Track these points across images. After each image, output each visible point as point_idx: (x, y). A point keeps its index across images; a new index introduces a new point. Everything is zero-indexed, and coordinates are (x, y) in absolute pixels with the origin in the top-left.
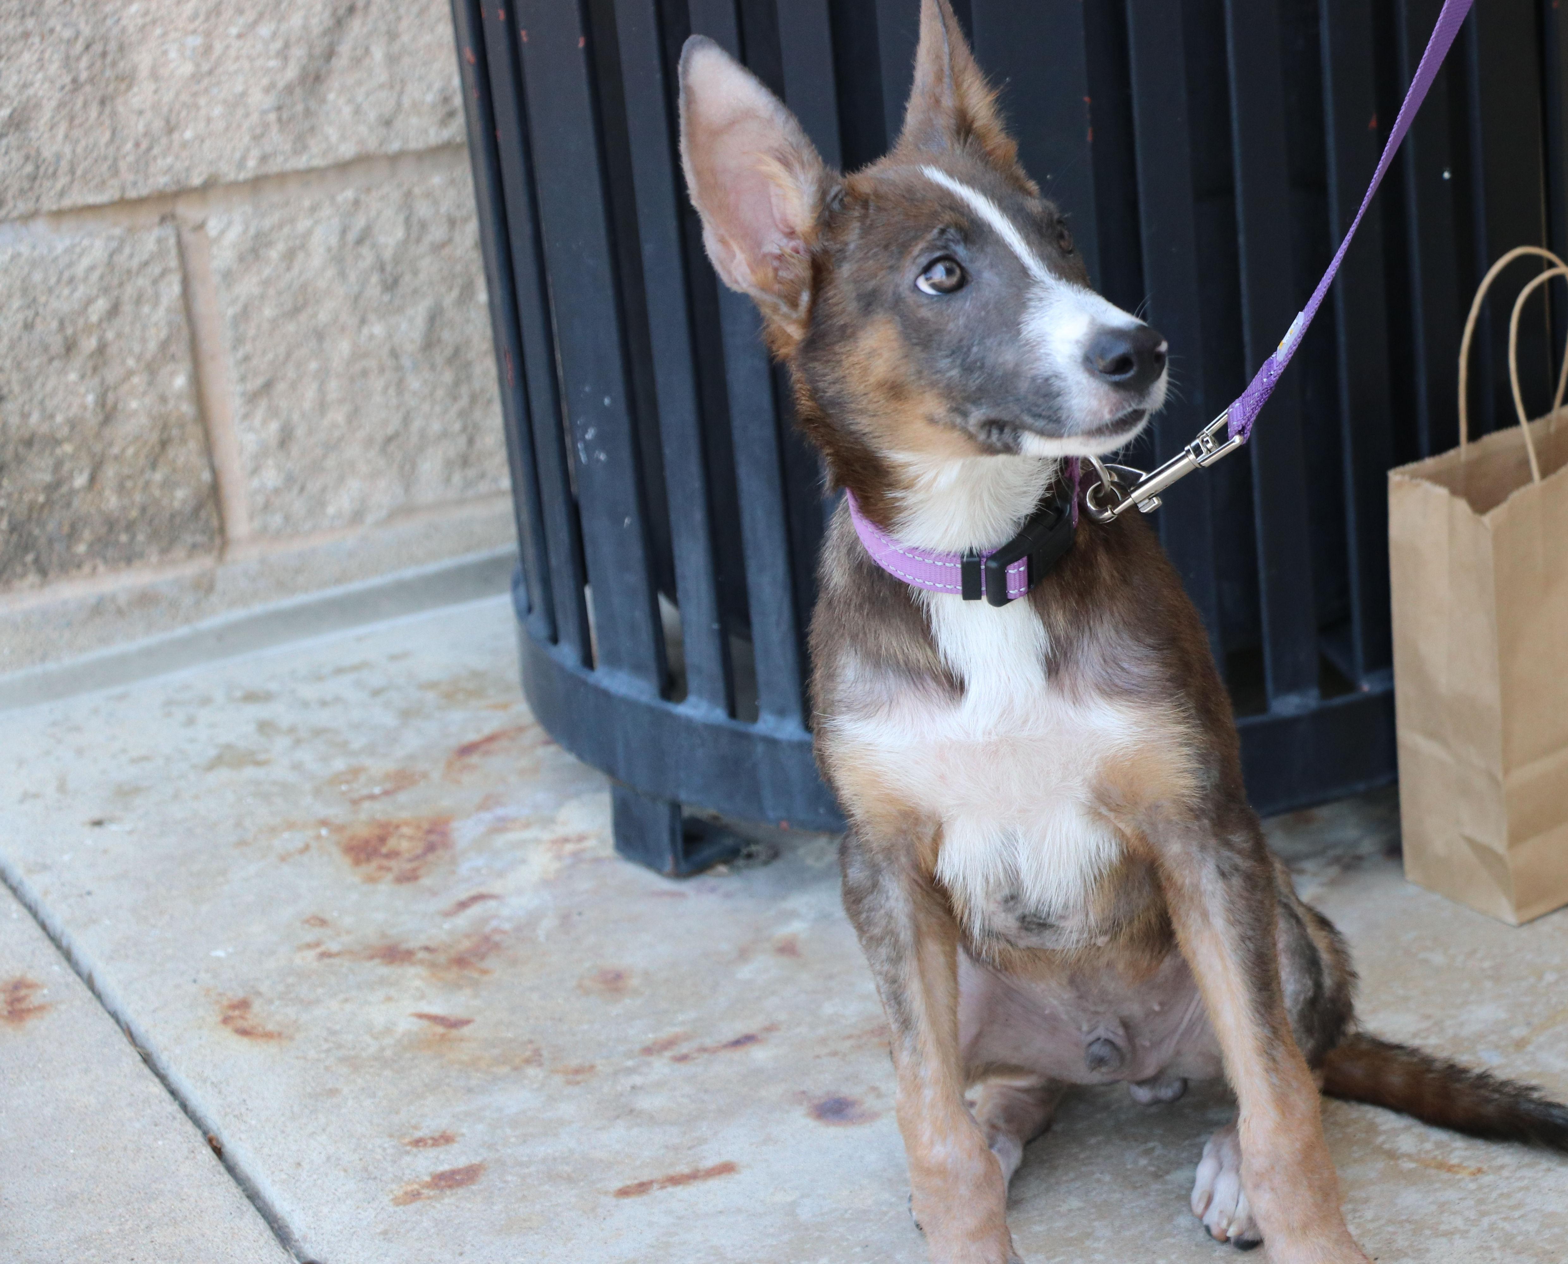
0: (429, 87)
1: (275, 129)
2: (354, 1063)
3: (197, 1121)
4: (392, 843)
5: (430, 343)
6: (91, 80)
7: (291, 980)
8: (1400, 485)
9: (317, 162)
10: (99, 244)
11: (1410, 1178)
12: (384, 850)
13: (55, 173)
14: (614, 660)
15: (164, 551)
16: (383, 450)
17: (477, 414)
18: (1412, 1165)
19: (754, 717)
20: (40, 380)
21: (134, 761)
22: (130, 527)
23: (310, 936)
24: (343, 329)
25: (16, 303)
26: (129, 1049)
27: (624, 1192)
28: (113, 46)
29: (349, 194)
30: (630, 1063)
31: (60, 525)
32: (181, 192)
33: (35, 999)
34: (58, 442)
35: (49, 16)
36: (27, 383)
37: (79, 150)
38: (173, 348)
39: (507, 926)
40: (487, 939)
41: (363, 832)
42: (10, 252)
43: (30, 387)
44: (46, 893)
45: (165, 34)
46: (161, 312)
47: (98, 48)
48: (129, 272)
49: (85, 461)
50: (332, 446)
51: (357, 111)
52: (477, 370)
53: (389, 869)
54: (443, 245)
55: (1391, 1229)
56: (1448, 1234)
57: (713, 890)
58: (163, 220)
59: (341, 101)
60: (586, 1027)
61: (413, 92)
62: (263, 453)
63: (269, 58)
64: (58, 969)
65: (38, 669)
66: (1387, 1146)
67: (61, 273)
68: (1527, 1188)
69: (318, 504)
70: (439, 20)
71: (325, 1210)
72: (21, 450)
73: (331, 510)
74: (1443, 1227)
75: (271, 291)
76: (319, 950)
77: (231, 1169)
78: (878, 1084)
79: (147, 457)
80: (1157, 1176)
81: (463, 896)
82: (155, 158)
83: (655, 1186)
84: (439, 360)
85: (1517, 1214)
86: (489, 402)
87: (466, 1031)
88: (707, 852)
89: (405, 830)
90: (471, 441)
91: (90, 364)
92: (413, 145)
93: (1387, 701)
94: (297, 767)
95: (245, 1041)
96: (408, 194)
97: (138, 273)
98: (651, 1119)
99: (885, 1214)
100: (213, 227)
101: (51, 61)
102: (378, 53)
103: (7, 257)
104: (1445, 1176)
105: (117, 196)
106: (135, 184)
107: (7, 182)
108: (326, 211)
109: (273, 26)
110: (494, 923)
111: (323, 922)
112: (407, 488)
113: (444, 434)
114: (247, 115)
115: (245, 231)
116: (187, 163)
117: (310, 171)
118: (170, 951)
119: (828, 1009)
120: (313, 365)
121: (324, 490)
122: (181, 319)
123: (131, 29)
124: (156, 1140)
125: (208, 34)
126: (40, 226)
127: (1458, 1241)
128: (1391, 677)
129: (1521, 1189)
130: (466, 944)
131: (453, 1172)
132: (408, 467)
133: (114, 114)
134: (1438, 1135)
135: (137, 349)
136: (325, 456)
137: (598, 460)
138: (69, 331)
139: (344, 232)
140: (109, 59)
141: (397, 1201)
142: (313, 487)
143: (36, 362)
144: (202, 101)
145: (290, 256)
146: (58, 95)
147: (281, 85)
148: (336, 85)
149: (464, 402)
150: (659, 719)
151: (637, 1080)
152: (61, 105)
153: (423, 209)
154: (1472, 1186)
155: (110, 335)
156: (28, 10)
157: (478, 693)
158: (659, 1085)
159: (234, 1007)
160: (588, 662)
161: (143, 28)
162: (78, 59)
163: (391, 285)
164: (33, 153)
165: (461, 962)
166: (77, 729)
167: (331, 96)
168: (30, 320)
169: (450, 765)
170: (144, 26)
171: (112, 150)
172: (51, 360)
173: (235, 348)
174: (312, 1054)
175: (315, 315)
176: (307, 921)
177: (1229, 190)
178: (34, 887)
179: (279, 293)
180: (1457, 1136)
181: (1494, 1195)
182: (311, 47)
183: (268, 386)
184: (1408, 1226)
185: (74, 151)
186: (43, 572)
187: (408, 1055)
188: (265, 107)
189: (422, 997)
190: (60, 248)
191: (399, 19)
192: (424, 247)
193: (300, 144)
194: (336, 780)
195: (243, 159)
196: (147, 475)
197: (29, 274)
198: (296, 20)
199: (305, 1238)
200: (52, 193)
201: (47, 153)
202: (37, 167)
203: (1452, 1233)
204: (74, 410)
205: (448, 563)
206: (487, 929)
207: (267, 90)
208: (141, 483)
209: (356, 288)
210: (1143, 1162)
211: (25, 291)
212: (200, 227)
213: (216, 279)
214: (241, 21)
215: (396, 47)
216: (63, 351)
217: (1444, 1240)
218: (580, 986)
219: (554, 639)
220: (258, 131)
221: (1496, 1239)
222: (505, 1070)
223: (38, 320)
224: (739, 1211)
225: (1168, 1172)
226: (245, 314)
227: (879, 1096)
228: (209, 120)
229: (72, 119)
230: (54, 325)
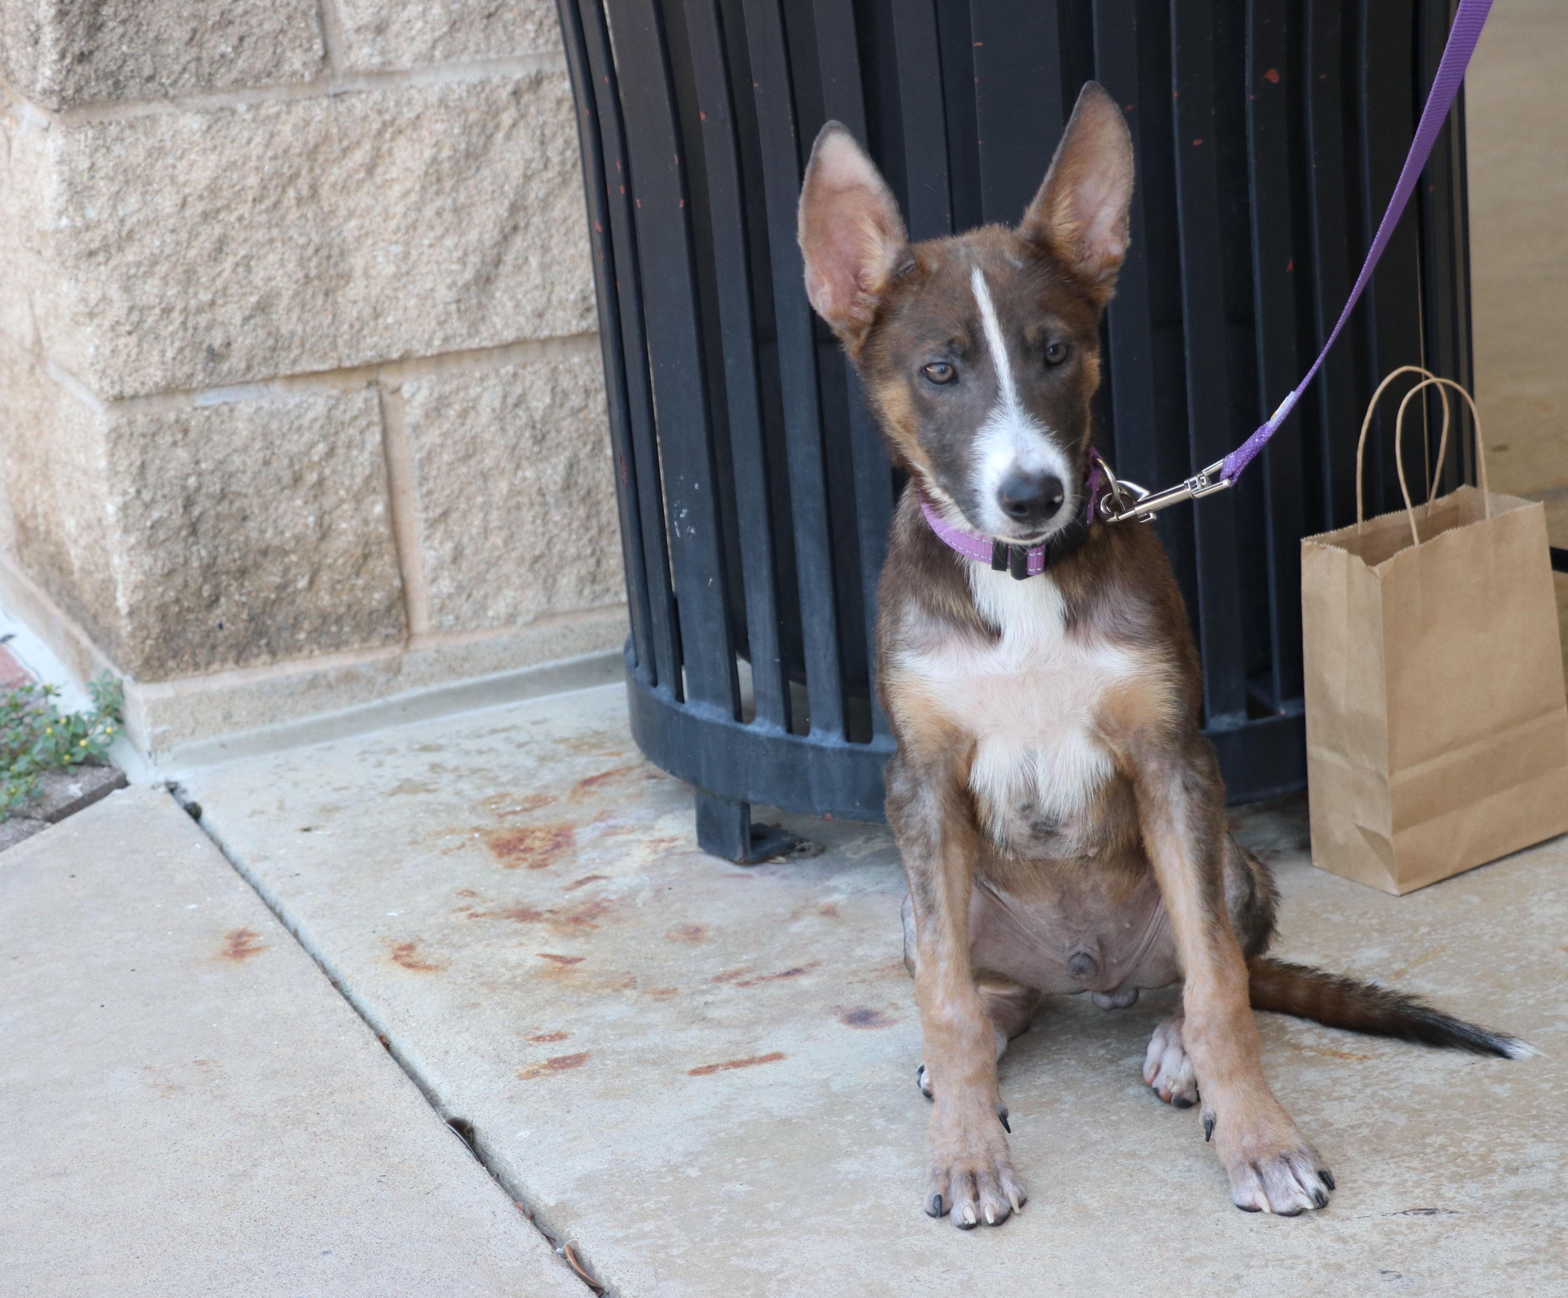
0: (573, 288)
1: (455, 316)
2: (492, 986)
3: (371, 1026)
4: (528, 842)
5: (567, 486)
6: (319, 277)
7: (446, 932)
8: (1310, 549)
9: (486, 343)
10: (321, 401)
11: (1311, 1062)
12: (522, 847)
13: (289, 347)
14: (698, 693)
15: (364, 640)
16: (531, 568)
17: (604, 542)
18: (1313, 1054)
19: (806, 732)
20: (274, 504)
21: (336, 790)
22: (339, 620)
23: (462, 903)
24: (503, 472)
25: (258, 445)
26: (322, 977)
27: (696, 1072)
28: (336, 251)
29: (510, 368)
30: (704, 987)
31: (287, 617)
32: (384, 364)
33: (253, 943)
34: (286, 553)
35: (289, 227)
36: (265, 507)
37: (308, 329)
38: (374, 483)
39: (613, 897)
40: (597, 905)
41: (506, 835)
42: (255, 405)
43: (267, 509)
44: (265, 875)
45: (375, 244)
46: (366, 454)
47: (324, 252)
48: (343, 423)
49: (306, 569)
50: (492, 563)
51: (518, 306)
52: (605, 508)
53: (525, 860)
54: (580, 410)
55: (1294, 1096)
56: (1340, 1099)
57: (773, 873)
58: (369, 384)
59: (505, 298)
60: (671, 963)
61: (560, 291)
62: (440, 566)
63: (453, 263)
64: (272, 924)
65: (267, 728)
66: (1293, 1041)
67: (292, 422)
68: (1402, 1069)
69: (481, 608)
70: (581, 238)
71: (466, 1083)
72: (259, 558)
73: (491, 613)
74: (1335, 1094)
75: (450, 442)
76: (469, 912)
77: (397, 1058)
78: (896, 1001)
79: (353, 566)
80: (1111, 1061)
81: (581, 877)
82: (364, 337)
83: (721, 1068)
84: (575, 498)
85: (1393, 1085)
86: (614, 532)
87: (578, 965)
88: (768, 846)
89: (538, 834)
90: (598, 563)
91: (312, 493)
92: (559, 333)
93: (1300, 722)
94: (458, 793)
95: (410, 971)
96: (555, 370)
97: (349, 425)
98: (719, 1024)
99: (898, 1086)
100: (407, 390)
101: (289, 261)
102: (534, 262)
103: (252, 410)
104: (1338, 1060)
105: (335, 366)
106: (349, 356)
107: (254, 352)
108: (492, 381)
109: (456, 239)
110: (604, 895)
111: (473, 894)
112: (549, 599)
113: (578, 557)
114: (434, 306)
115: (431, 395)
116: (389, 341)
117: (481, 349)
118: (356, 912)
119: (859, 952)
120: (480, 499)
121: (486, 597)
122: (380, 460)
123: (350, 239)
124: (340, 1036)
125: (407, 244)
126: (278, 388)
127: (1347, 1104)
128: (1303, 705)
129: (1397, 1069)
130: (581, 908)
131: (565, 1059)
132: (550, 581)
133: (335, 302)
134: (1334, 1034)
135: (347, 482)
136: (487, 571)
137: (690, 534)
138: (297, 467)
139: (505, 397)
140: (332, 261)
141: (520, 1077)
142: (478, 594)
143: (271, 491)
144: (401, 295)
145: (463, 415)
146: (294, 287)
147: (460, 283)
148: (502, 285)
149: (594, 532)
150: (733, 735)
151: (709, 998)
152: (297, 294)
153: (566, 382)
154: (1359, 1067)
155: (327, 471)
156: (274, 222)
157: (599, 745)
158: (727, 1001)
159: (402, 949)
160: (680, 697)
161: (358, 239)
162: (309, 259)
163: (540, 440)
164: (274, 330)
165: (577, 920)
166: (295, 769)
167: (498, 294)
168: (268, 457)
169: (574, 791)
170: (360, 237)
171: (333, 329)
172: (283, 489)
173: (421, 485)
174: (460, 980)
175: (481, 461)
176: (461, 893)
177: (1178, 322)
178: (257, 871)
179: (455, 443)
180: (1349, 1034)
181: (1376, 1073)
182: (484, 256)
183: (445, 514)
184: (1308, 1094)
185: (304, 330)
186: (273, 653)
187: (534, 981)
188: (449, 300)
189: (547, 943)
190: (292, 403)
191: (551, 236)
192: (565, 411)
193: (474, 329)
194: (487, 801)
195: (431, 339)
196: (353, 582)
197: (268, 423)
198: (473, 236)
199: (449, 1102)
200: (287, 362)
201: (284, 331)
202: (277, 341)
203: (1343, 1098)
204: (299, 528)
205: (578, 658)
206: (598, 899)
207: (450, 287)
208: (347, 587)
209: (514, 441)
210: (1102, 1052)
211: (265, 435)
212: (397, 391)
213: (407, 431)
214: (432, 235)
215: (548, 258)
216: (292, 483)
217: (1336, 1103)
218: (667, 936)
219: (655, 683)
220: (442, 318)
221: (1377, 1102)
222: (608, 991)
223: (274, 458)
224: (785, 1084)
225: (1121, 1059)
226: (429, 458)
227: (897, 1008)
228: (405, 309)
229: (303, 305)
230: (286, 462)
